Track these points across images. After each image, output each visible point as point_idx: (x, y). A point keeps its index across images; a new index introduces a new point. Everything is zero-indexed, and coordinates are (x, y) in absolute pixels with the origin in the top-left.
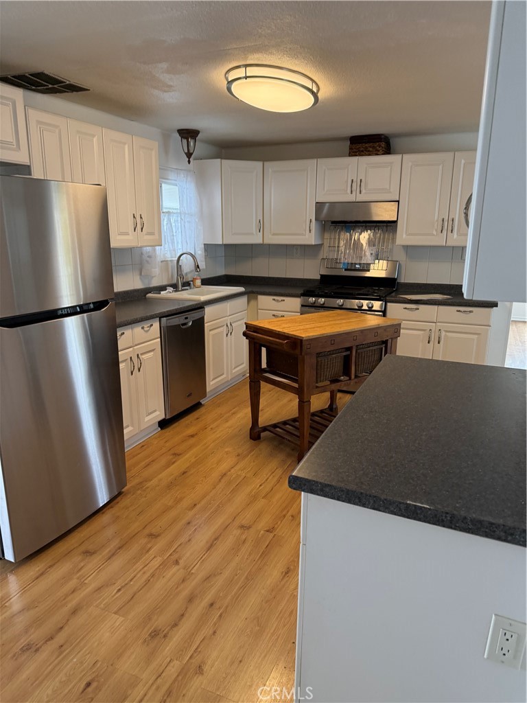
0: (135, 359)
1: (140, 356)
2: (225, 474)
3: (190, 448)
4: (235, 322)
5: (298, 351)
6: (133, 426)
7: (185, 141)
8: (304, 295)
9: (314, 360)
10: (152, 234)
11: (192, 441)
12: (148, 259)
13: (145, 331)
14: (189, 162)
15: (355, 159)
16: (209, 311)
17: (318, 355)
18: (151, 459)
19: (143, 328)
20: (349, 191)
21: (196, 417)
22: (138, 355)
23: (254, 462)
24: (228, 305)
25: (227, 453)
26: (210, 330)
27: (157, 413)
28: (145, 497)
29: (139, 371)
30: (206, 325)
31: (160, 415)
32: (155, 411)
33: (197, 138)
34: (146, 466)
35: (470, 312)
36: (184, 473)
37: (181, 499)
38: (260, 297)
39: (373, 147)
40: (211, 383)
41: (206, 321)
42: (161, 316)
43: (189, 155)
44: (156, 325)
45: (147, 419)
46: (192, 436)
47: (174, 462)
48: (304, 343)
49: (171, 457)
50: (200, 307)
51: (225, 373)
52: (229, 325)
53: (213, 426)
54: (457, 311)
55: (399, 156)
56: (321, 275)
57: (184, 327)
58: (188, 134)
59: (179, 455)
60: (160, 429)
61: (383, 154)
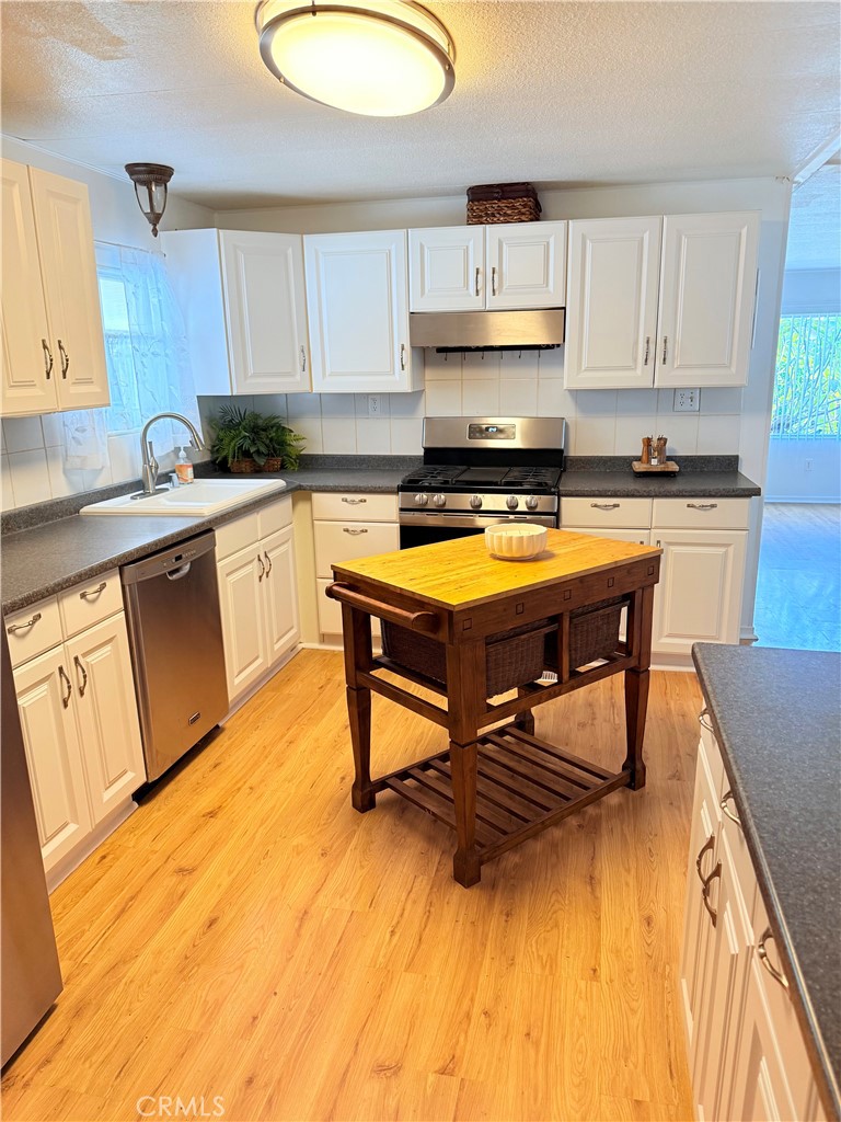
0: (70, 670)
1: (81, 660)
2: (306, 912)
3: (215, 845)
4: (272, 550)
5: (443, 636)
6: (76, 821)
7: (143, 190)
8: (402, 489)
9: (481, 653)
10: (89, 381)
11: (216, 825)
12: (77, 435)
13: (88, 601)
14: (155, 232)
15: (480, 228)
16: (221, 535)
17: (490, 641)
18: (126, 893)
19: (83, 596)
20: (472, 291)
21: (212, 762)
22: (76, 659)
23: (362, 867)
24: (257, 520)
25: (298, 851)
26: (227, 575)
27: (130, 776)
28: (130, 1012)
29: (82, 693)
30: (219, 565)
31: (136, 778)
32: (125, 772)
33: (168, 184)
34: (118, 917)
35: (713, 506)
36: (212, 923)
37: (218, 1005)
38: (315, 496)
39: (513, 208)
40: (237, 681)
41: (217, 558)
42: (122, 565)
43: (155, 218)
44: (114, 583)
45: (107, 795)
46: (212, 814)
47: (182, 896)
48: (456, 618)
49: (175, 879)
50: (205, 531)
51: (261, 654)
52: (262, 558)
53: (253, 781)
54: (688, 506)
55: (561, 224)
56: (425, 449)
57: (175, 577)
58: (152, 175)
59: (192, 871)
60: (136, 805)
61: (531, 220)
